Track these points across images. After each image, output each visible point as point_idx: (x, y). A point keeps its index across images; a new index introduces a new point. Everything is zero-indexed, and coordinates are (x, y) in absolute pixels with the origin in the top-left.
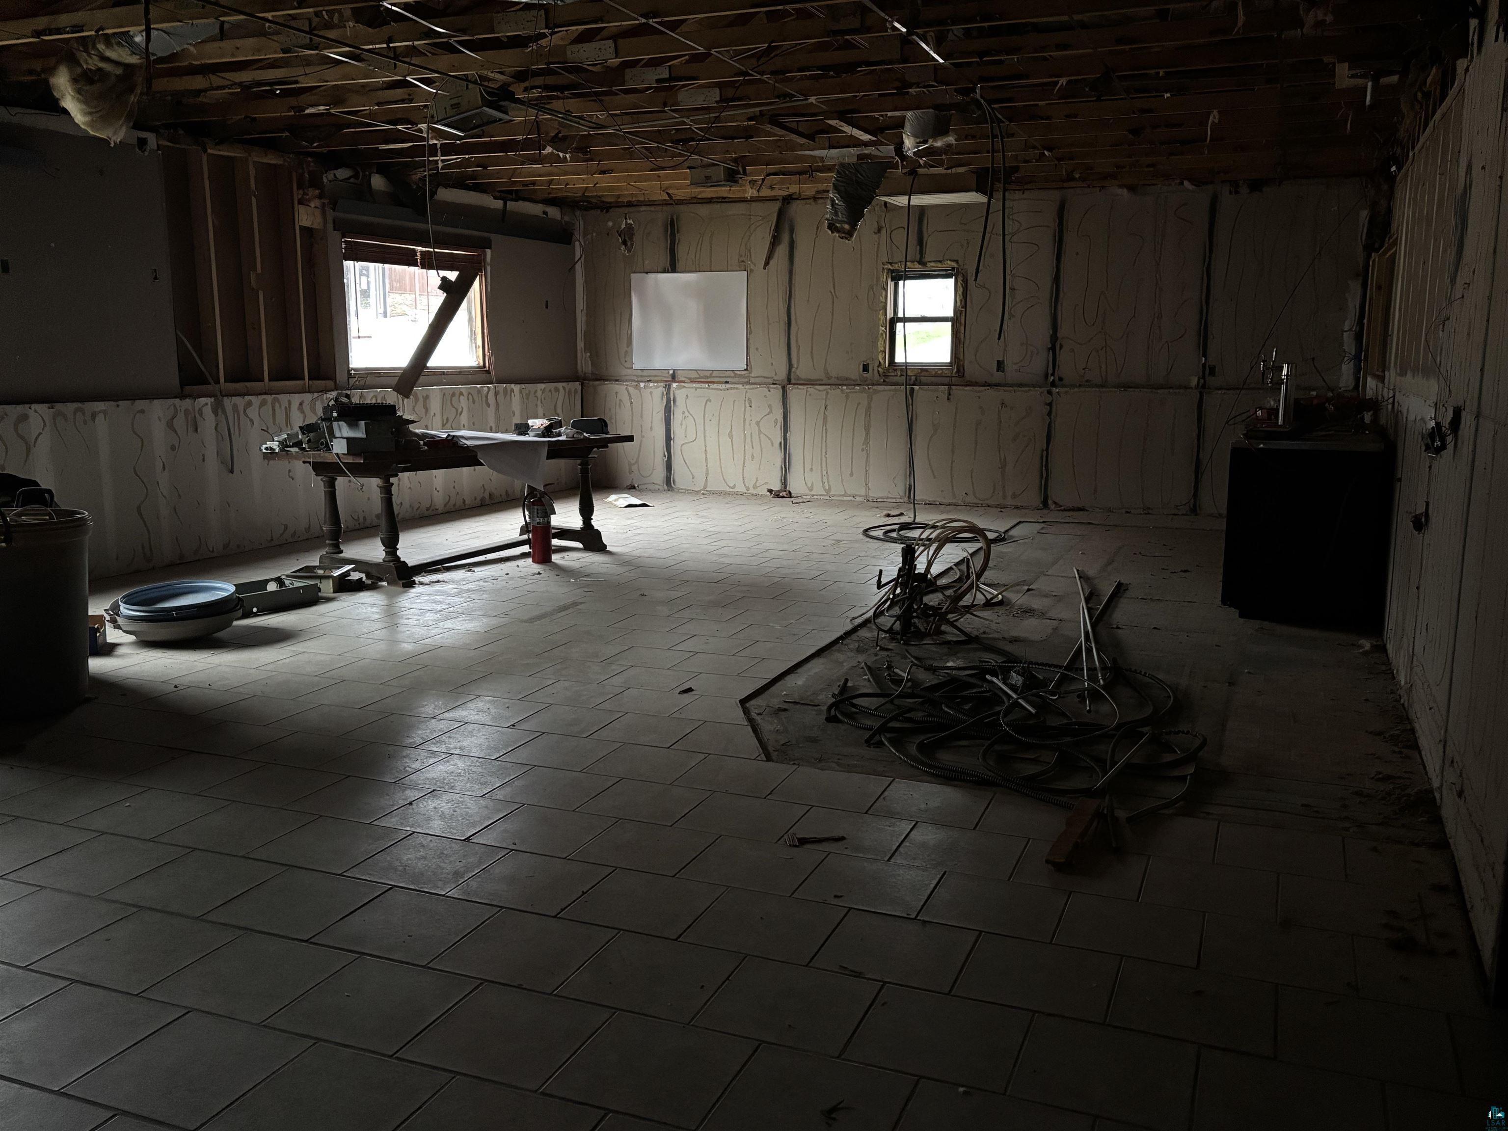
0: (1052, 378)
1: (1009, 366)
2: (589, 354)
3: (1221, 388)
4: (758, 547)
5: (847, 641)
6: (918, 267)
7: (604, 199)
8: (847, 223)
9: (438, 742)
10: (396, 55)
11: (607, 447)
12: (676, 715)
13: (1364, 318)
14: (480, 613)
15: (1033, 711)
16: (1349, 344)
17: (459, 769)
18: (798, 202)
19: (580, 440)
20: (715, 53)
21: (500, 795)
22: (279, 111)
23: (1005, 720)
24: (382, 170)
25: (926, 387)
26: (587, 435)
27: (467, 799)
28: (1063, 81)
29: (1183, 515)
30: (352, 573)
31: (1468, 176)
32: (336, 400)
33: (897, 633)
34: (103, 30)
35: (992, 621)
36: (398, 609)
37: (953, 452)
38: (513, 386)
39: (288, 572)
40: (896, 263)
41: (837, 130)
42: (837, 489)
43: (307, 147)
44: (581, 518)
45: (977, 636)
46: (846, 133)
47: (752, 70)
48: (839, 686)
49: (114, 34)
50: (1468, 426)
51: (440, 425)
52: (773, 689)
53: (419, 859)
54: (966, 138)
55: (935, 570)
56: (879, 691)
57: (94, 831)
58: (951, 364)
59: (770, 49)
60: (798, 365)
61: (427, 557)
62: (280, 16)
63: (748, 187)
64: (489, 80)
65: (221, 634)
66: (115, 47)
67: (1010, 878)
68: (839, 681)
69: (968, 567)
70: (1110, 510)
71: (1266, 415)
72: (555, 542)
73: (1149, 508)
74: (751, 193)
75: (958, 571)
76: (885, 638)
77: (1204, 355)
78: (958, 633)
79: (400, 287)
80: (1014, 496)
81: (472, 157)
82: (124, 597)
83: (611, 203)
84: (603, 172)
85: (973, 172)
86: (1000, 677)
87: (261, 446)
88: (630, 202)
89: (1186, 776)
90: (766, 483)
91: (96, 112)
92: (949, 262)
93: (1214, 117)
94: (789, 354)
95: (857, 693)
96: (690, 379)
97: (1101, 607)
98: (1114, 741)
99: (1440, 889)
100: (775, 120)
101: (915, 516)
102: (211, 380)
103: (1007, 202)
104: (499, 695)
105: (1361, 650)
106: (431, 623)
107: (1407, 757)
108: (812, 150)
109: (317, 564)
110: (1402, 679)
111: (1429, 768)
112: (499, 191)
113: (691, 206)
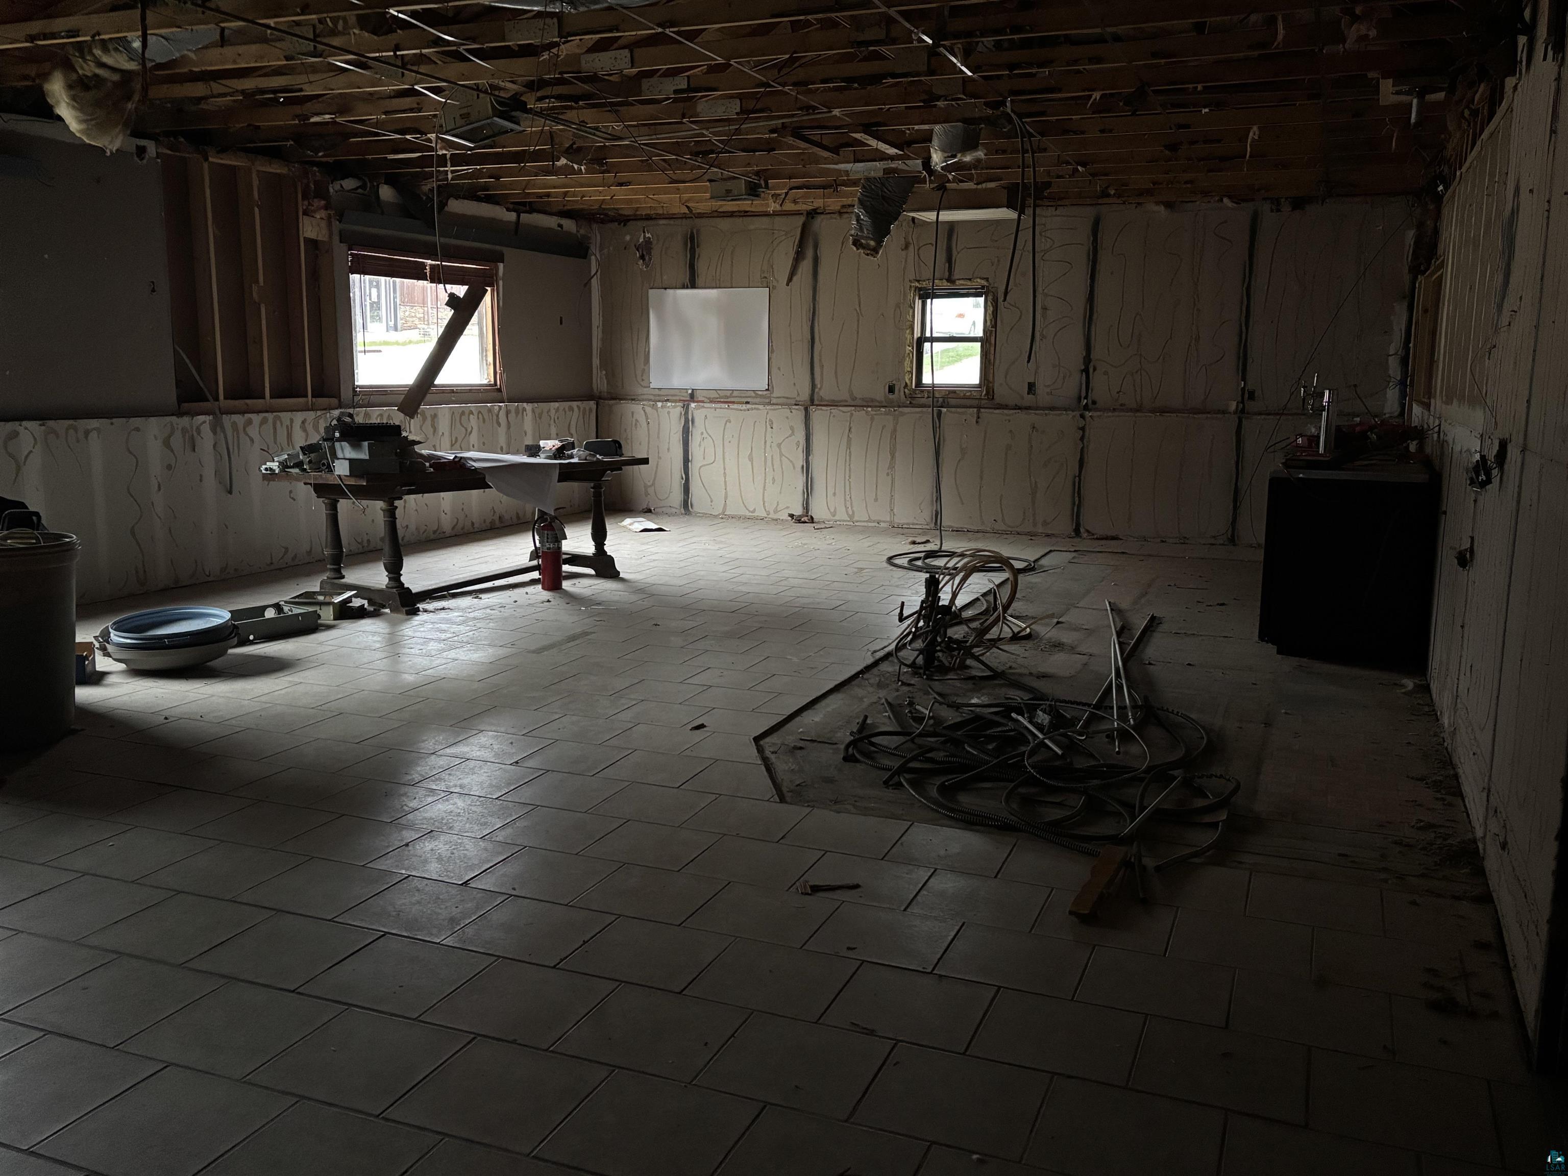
0: (1086, 401)
1: (1040, 389)
2: (604, 372)
3: (1260, 414)
4: (777, 575)
5: (867, 675)
6: (946, 285)
7: (621, 212)
8: (872, 239)
9: (437, 779)
10: (404, 64)
11: (621, 469)
12: (688, 753)
13: (1410, 343)
14: (486, 643)
15: (1059, 752)
16: (1394, 368)
17: (458, 808)
18: (822, 216)
19: (593, 463)
20: (735, 64)
21: (501, 836)
22: (284, 119)
23: (1030, 761)
24: (391, 181)
25: (953, 410)
26: (600, 457)
27: (466, 841)
28: (1097, 95)
29: (1220, 545)
30: (353, 599)
31: (1516, 200)
32: (339, 420)
33: (920, 668)
34: (99, 34)
35: (1018, 655)
36: (400, 637)
37: (981, 478)
38: (525, 404)
39: (287, 598)
40: (924, 281)
41: (862, 143)
42: (861, 515)
43: (312, 156)
44: (593, 543)
45: (1003, 671)
46: (871, 146)
47: (773, 81)
48: (858, 723)
49: (111, 39)
50: (1513, 462)
51: (448, 445)
52: (789, 727)
53: (414, 904)
54: (997, 152)
55: (960, 601)
56: (899, 730)
57: (76, 871)
58: (980, 386)
59: (792, 60)
60: (822, 385)
61: (430, 583)
62: (285, 22)
63: (770, 200)
64: (500, 89)
65: (216, 663)
66: (113, 52)
67: (1031, 929)
68: (858, 717)
69: (995, 598)
70: (1145, 539)
71: (1306, 444)
72: (566, 568)
73: (1185, 538)
74: (773, 206)
75: (984, 602)
76: (907, 672)
77: (1244, 379)
78: (983, 667)
79: (410, 300)
80: (1045, 523)
81: (484, 168)
82: (114, 624)
83: (628, 216)
84: (621, 185)
85: (1005, 188)
86: (1026, 716)
87: (261, 466)
88: (648, 215)
89: (1219, 822)
90: (788, 508)
91: (91, 120)
92: (979, 280)
93: (1254, 133)
94: (812, 373)
95: (877, 731)
96: (709, 398)
97: (1133, 642)
98: (1143, 784)
99: (1482, 946)
100: (797, 133)
101: (941, 544)
102: (210, 398)
103: (1037, 219)
104: (503, 729)
105: (1403, 690)
106: (433, 653)
107: (1450, 805)
108: (836, 164)
109: (317, 589)
110: (1446, 721)
111: (1473, 817)
112: (512, 203)
113: (711, 219)
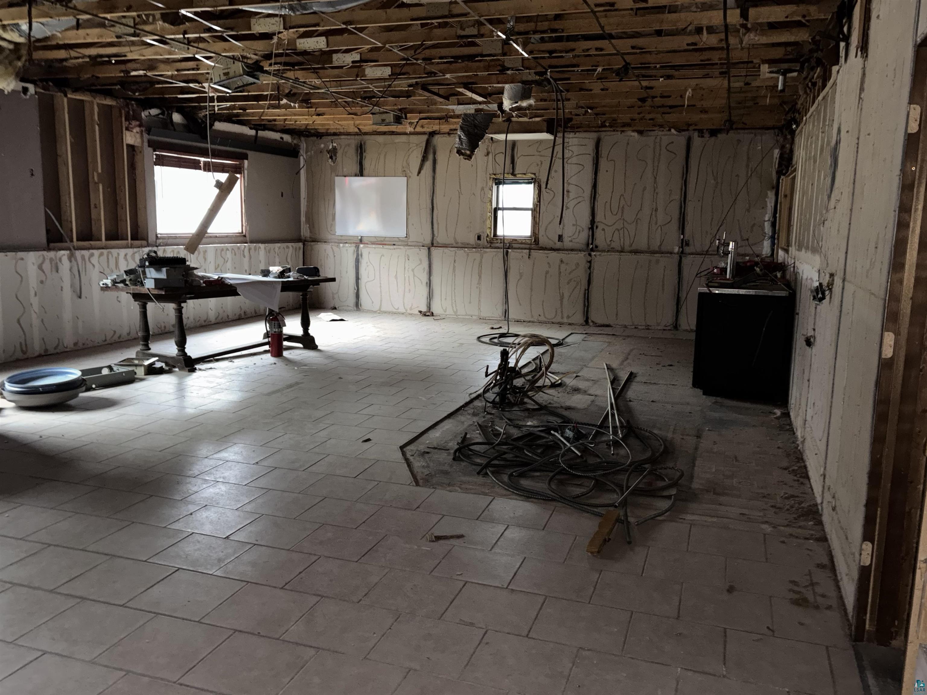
0: (592, 246)
1: (566, 239)
2: (308, 226)
3: (692, 254)
4: (412, 347)
5: (466, 409)
6: (511, 177)
7: (319, 131)
8: (468, 150)
9: (209, 473)
10: (189, 42)
11: (319, 285)
12: (360, 456)
13: (777, 213)
14: (237, 389)
15: (579, 454)
16: (768, 228)
17: (222, 491)
18: (439, 136)
19: (302, 280)
20: (388, 47)
21: (248, 508)
22: (115, 73)
23: (563, 459)
24: (180, 111)
25: (515, 250)
26: (306, 277)
27: (227, 511)
28: (600, 69)
29: (669, 330)
30: (156, 363)
31: (839, 136)
32: (148, 255)
33: (497, 403)
34: (2, 22)
35: (554, 396)
36: (185, 386)
37: (532, 290)
38: (260, 245)
39: (116, 362)
40: (498, 174)
41: (462, 94)
42: (461, 312)
43: (131, 95)
44: (302, 328)
45: (545, 406)
46: (468, 96)
47: (410, 57)
48: (461, 437)
49: (9, 24)
50: (838, 286)
51: (213, 270)
52: (421, 440)
53: (196, 550)
54: (541, 101)
55: (521, 364)
56: (485, 441)
58: (531, 237)
59: (422, 45)
60: (438, 235)
61: (202, 353)
62: (116, 16)
63: (408, 126)
64: (247, 58)
65: (72, 402)
66: (9, 32)
67: (565, 561)
68: (461, 434)
69: (541, 362)
70: (626, 327)
71: (719, 273)
72: (286, 343)
73: (649, 325)
74: (409, 129)
75: (534, 364)
76: (490, 406)
77: (683, 234)
78: (534, 403)
80: (568, 317)
81: (237, 104)
82: (8, 378)
83: (323, 133)
84: (319, 115)
85: (545, 121)
86: (559, 432)
87: (100, 282)
88: (335, 133)
89: (672, 495)
90: (418, 307)
92: (530, 174)
93: (689, 93)
94: (433, 228)
95: (473, 442)
96: (371, 242)
97: (620, 388)
98: (628, 473)
99: (821, 566)
100: (425, 87)
101: (509, 329)
102: (68, 240)
103: (565, 139)
104: (248, 443)
105: (775, 416)
106: (205, 395)
107: (802, 483)
108: (447, 105)
109: (134, 356)
110: (799, 434)
111: (815, 491)
112: (253, 125)
113: (373, 136)
